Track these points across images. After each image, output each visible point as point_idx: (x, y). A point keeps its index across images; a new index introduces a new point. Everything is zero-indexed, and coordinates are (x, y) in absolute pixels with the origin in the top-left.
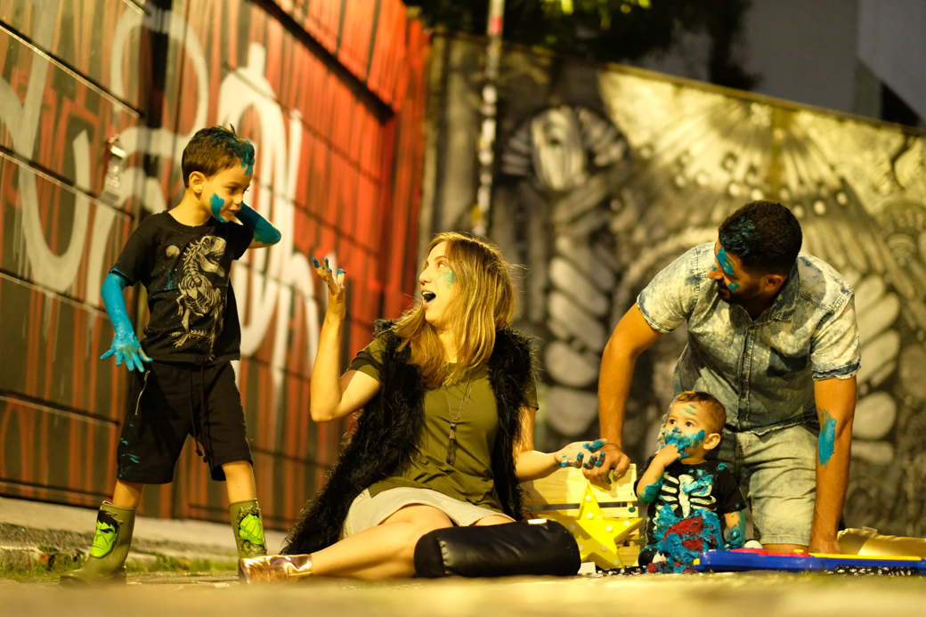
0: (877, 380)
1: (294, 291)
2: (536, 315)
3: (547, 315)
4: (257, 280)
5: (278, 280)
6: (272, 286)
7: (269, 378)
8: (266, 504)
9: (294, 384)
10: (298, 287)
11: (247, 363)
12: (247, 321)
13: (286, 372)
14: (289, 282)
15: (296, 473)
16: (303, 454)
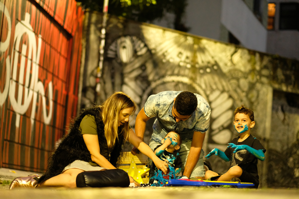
0: (226, 125)
1: (38, 93)
4: (26, 90)
5: (33, 90)
6: (31, 92)
7: (30, 121)
8: (28, 163)
9: (38, 124)
10: (40, 92)
11: (22, 117)
12: (23, 103)
13: (35, 120)
14: (37, 91)
15: (38, 153)
16: (40, 147)
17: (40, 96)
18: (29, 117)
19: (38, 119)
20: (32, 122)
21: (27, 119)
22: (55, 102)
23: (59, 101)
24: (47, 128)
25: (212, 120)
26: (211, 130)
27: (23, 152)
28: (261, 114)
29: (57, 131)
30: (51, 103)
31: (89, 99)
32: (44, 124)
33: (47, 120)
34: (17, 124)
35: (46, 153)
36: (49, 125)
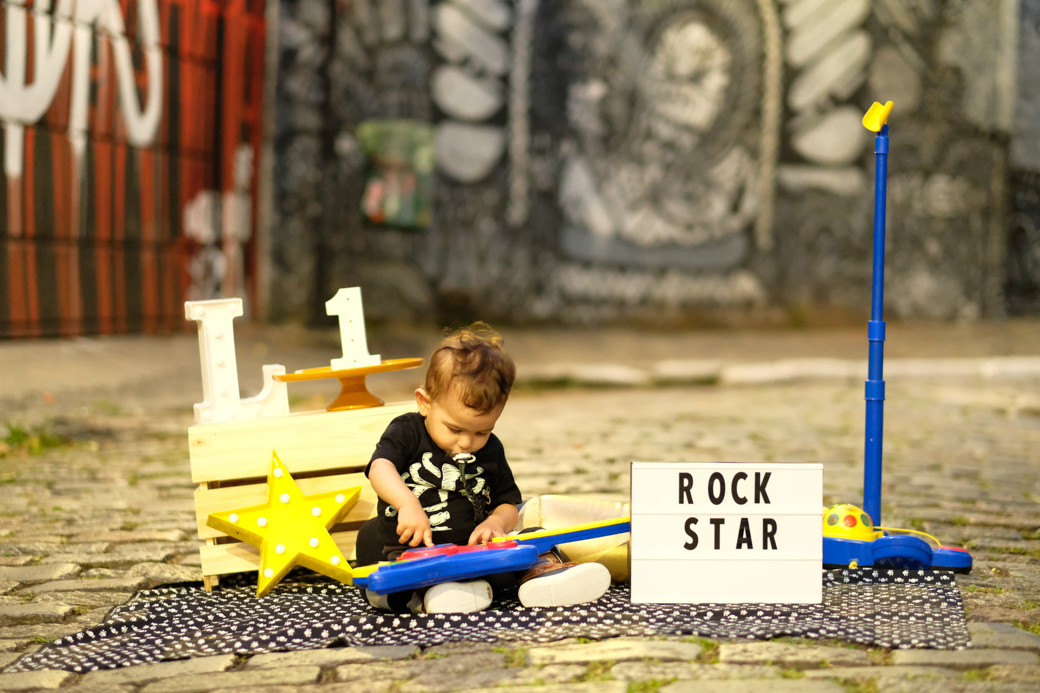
0: (844, 91)
1: (95, 29)
2: (420, 33)
3: (434, 34)
4: (42, 24)
5: (71, 19)
6: (63, 29)
7: (67, 146)
8: (73, 305)
9: (103, 149)
10: (102, 22)
11: (31, 133)
12: (29, 78)
13: (90, 133)
14: (89, 18)
15: (112, 259)
16: (120, 235)
17: (102, 41)
18: (64, 129)
19: (101, 127)
20: (78, 143)
21: (55, 138)
22: (172, 51)
23: (187, 44)
24: (141, 161)
25: (791, 74)
26: (788, 113)
27: (46, 268)
28: (976, 38)
29: (187, 166)
30: (155, 60)
31: (308, 25)
32: (130, 149)
33: (142, 127)
34: (14, 165)
35: (147, 258)
36: (153, 147)
